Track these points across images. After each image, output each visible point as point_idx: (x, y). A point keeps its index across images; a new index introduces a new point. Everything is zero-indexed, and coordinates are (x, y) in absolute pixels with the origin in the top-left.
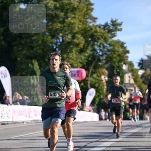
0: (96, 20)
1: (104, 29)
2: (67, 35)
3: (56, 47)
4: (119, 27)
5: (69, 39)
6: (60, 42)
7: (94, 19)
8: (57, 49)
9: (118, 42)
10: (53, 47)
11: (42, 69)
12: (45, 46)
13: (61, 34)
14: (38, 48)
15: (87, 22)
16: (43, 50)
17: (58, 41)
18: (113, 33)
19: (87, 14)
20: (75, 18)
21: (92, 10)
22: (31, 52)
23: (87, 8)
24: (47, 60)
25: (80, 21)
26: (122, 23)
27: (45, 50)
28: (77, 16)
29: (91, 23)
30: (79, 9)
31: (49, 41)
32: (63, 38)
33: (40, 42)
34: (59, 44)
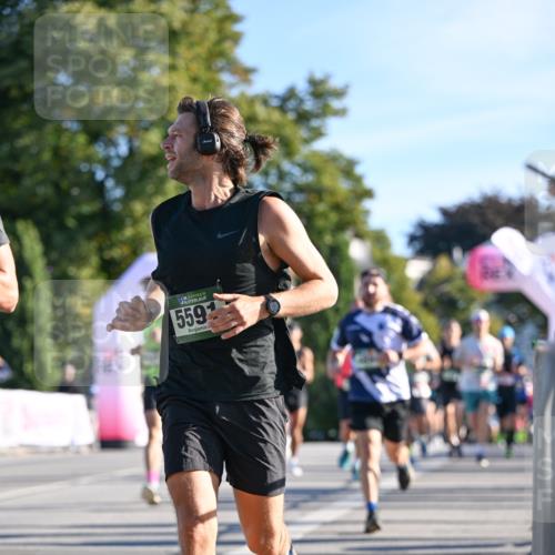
0: (253, 77)
1: (282, 109)
2: (146, 129)
3: (107, 176)
4: (335, 104)
5: (151, 144)
6: (118, 156)
7: (246, 73)
8: (110, 183)
9: (333, 158)
10: (92, 174)
11: (54, 255)
12: (63, 173)
13: (123, 129)
14: (40, 176)
15: (219, 83)
16: (57, 186)
17: (112, 152)
18: (315, 123)
19: (222, 54)
20: (172, 68)
21: (236, 38)
22: (13, 192)
23: (220, 31)
24: (71, 223)
25: (195, 80)
26: (347, 87)
27: (64, 184)
28: (181, 63)
29: (232, 86)
30: (188, 34)
31: (80, 154)
32: (130, 141)
33: (47, 156)
34: (116, 163)
